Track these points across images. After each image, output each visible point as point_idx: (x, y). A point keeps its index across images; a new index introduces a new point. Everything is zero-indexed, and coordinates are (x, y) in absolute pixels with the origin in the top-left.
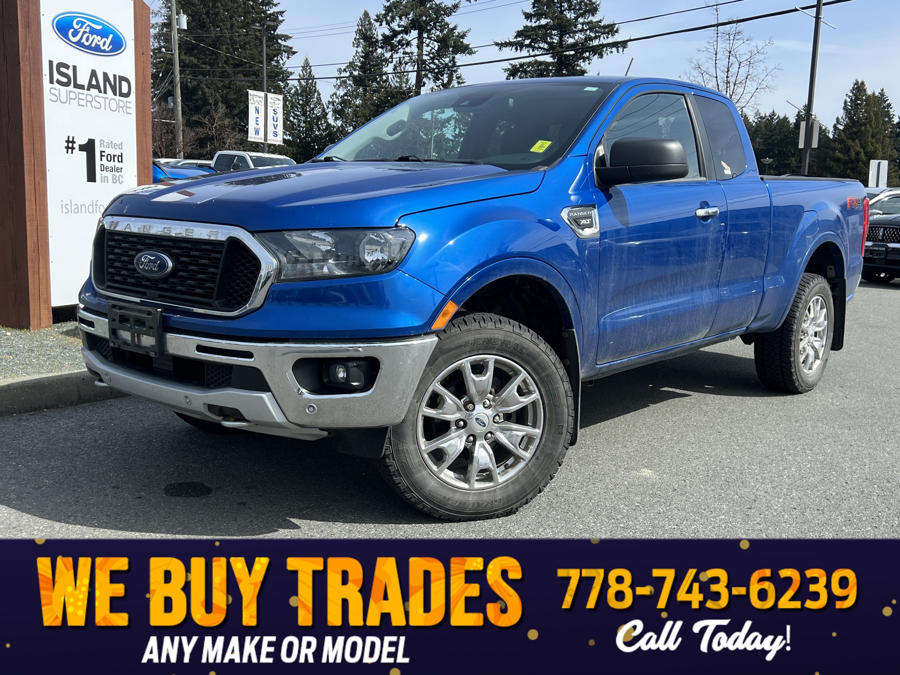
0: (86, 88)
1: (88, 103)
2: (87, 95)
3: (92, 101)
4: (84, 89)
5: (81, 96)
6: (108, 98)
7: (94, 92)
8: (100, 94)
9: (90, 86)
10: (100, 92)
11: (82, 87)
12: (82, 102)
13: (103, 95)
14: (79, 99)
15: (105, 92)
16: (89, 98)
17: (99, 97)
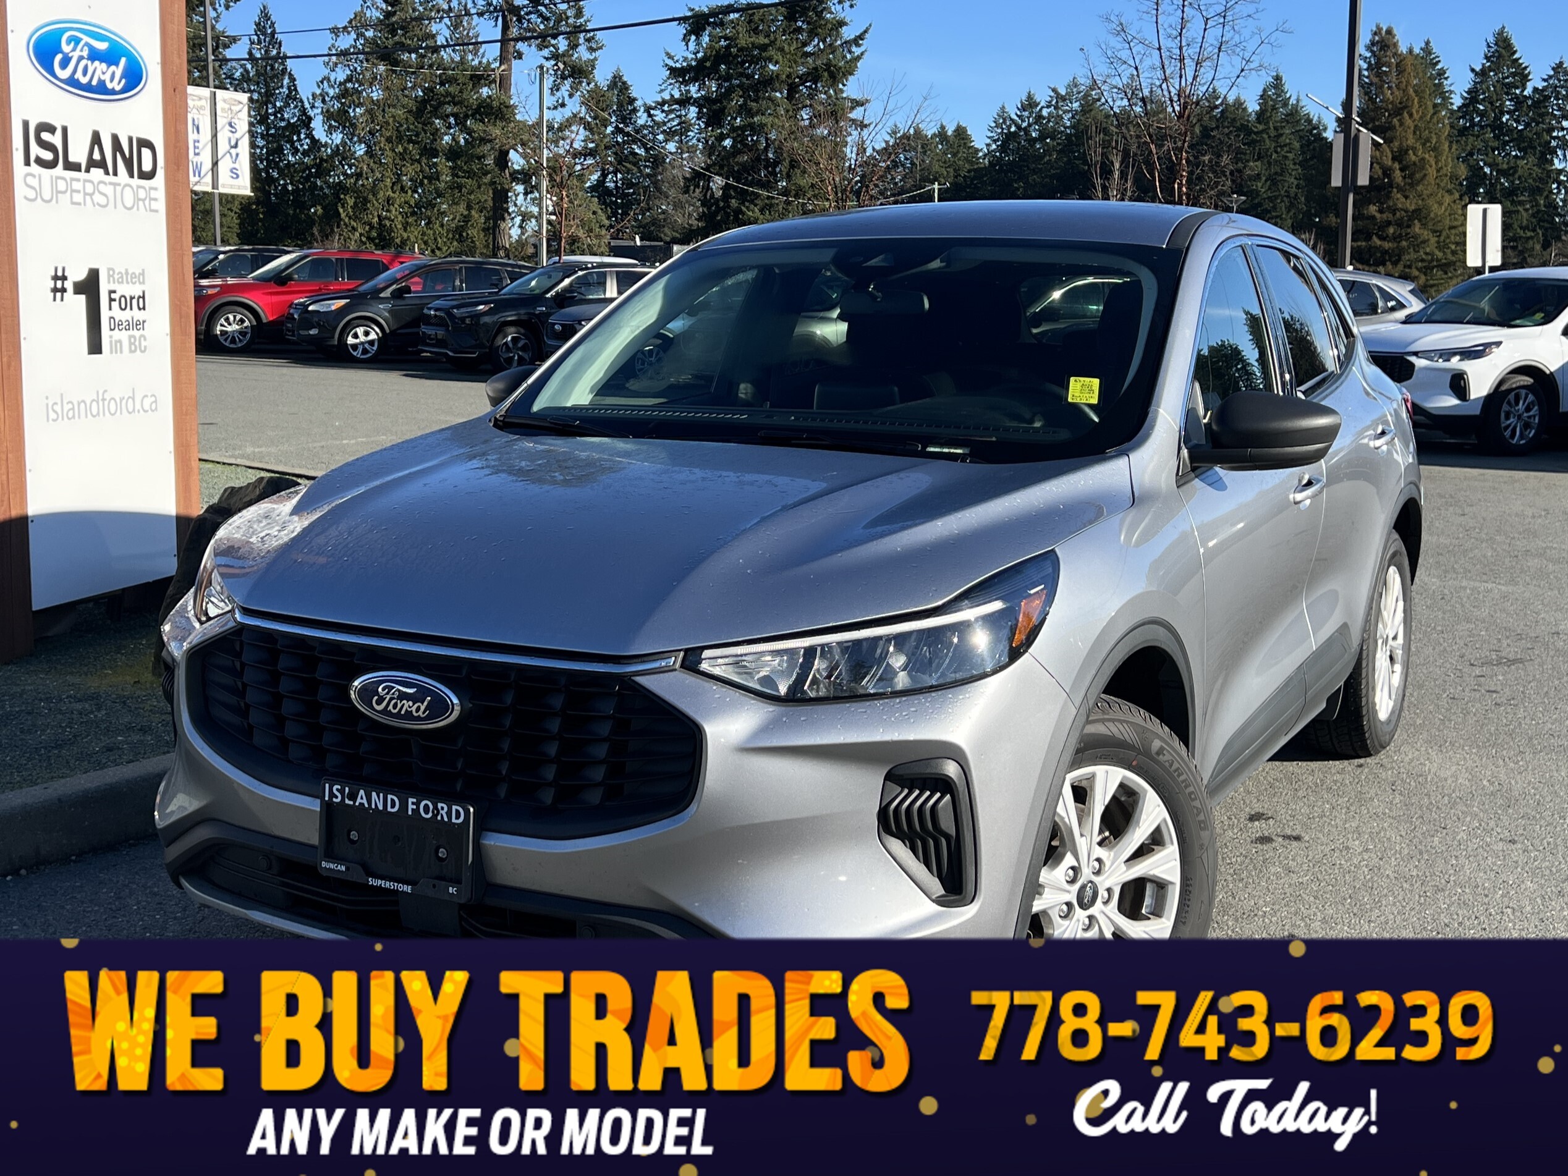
0: (83, 167)
1: (88, 198)
2: (85, 181)
3: (94, 193)
4: (80, 170)
5: (77, 186)
6: (119, 185)
7: (97, 173)
8: (108, 179)
9: (92, 164)
10: (107, 173)
11: (76, 167)
12: (78, 198)
13: (111, 178)
14: (73, 191)
15: (115, 174)
16: (89, 188)
17: (105, 183)
